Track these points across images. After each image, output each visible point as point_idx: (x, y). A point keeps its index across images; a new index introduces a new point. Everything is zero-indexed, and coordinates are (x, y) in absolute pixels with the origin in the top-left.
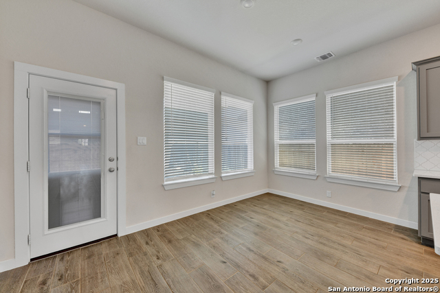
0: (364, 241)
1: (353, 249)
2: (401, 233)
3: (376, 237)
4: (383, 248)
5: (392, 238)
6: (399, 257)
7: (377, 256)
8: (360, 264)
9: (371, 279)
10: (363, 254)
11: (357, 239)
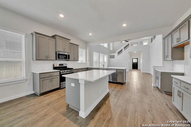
0: (25, 108)
1: (27, 114)
2: (31, 97)
3: (27, 104)
4: (34, 105)
5: (31, 100)
6: (42, 103)
7: (37, 108)
8: (37, 115)
9: (46, 115)
10: (33, 112)
11: (21, 110)
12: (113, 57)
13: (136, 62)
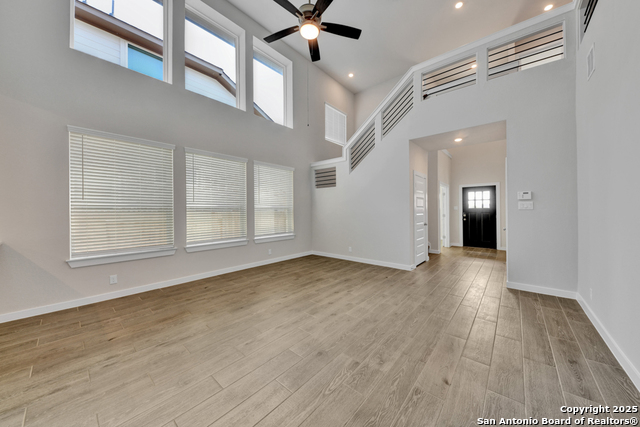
12: (326, 179)
13: (487, 205)
